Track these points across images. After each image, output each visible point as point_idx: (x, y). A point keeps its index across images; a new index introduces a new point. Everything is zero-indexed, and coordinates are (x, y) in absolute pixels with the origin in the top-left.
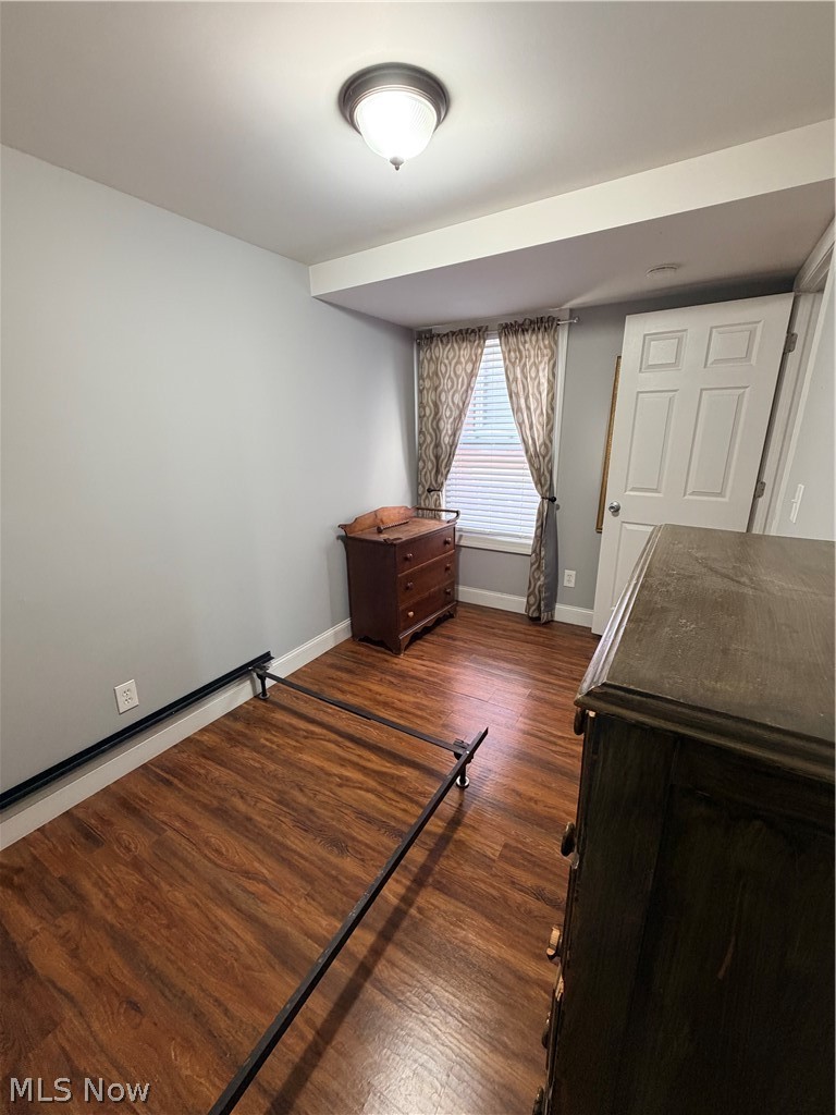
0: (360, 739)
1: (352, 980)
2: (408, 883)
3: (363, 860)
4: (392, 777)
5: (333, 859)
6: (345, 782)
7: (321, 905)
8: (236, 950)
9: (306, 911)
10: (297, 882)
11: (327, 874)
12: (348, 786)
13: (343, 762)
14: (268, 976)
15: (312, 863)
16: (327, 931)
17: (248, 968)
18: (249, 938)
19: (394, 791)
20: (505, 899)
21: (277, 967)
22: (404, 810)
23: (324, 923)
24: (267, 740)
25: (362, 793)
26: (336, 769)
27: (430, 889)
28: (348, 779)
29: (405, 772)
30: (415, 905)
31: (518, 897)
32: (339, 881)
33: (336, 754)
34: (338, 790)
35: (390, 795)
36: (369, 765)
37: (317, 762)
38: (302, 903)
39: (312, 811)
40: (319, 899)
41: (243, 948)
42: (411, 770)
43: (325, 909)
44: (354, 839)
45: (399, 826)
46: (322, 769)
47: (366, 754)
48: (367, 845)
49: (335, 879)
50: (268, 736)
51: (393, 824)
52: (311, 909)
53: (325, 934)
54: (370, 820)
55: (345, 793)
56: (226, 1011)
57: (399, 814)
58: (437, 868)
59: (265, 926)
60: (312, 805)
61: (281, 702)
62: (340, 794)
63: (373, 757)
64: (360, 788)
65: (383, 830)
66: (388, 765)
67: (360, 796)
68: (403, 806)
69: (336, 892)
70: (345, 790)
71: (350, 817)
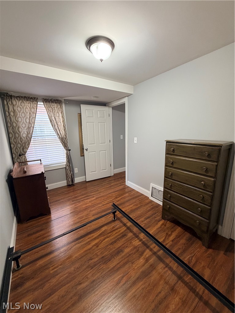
0: (81, 236)
1: (156, 257)
2: (137, 239)
3: (127, 247)
4: (103, 232)
5: (123, 254)
6: (97, 245)
7: (136, 260)
8: (143, 289)
9: (137, 265)
10: (127, 266)
11: (128, 257)
12: (99, 244)
13: (89, 243)
14: (152, 278)
15: (122, 261)
16: (144, 260)
17: (149, 285)
18: (140, 284)
19: (109, 233)
20: (145, 224)
21: (151, 276)
22: (116, 233)
23: (141, 260)
24: (53, 269)
25: (104, 241)
26: (90, 246)
27: (140, 235)
28: (96, 244)
29: (103, 229)
30: (142, 239)
31: (145, 222)
32: (131, 254)
33: (83, 245)
34: (99, 247)
35: (109, 234)
36: (94, 237)
37: (82, 252)
38: (134, 266)
39: (103, 257)
40: (134, 260)
41: (143, 286)
42: (104, 228)
43: (138, 259)
44: (119, 247)
45: (120, 236)
46: (86, 251)
47: (90, 236)
48: (123, 245)
49: (130, 255)
50: (51, 269)
51: (119, 237)
52: (136, 264)
53: (144, 261)
54: (115, 242)
55: (101, 246)
56: (160, 293)
57: (117, 234)
58: (135, 232)
59: (138, 278)
60: (100, 257)
61: (32, 260)
62: (101, 247)
63: (92, 235)
64: (102, 241)
65: (120, 240)
66: (98, 232)
67: (104, 243)
68: (115, 233)
69: (134, 256)
70: (100, 246)
71: (111, 247)
